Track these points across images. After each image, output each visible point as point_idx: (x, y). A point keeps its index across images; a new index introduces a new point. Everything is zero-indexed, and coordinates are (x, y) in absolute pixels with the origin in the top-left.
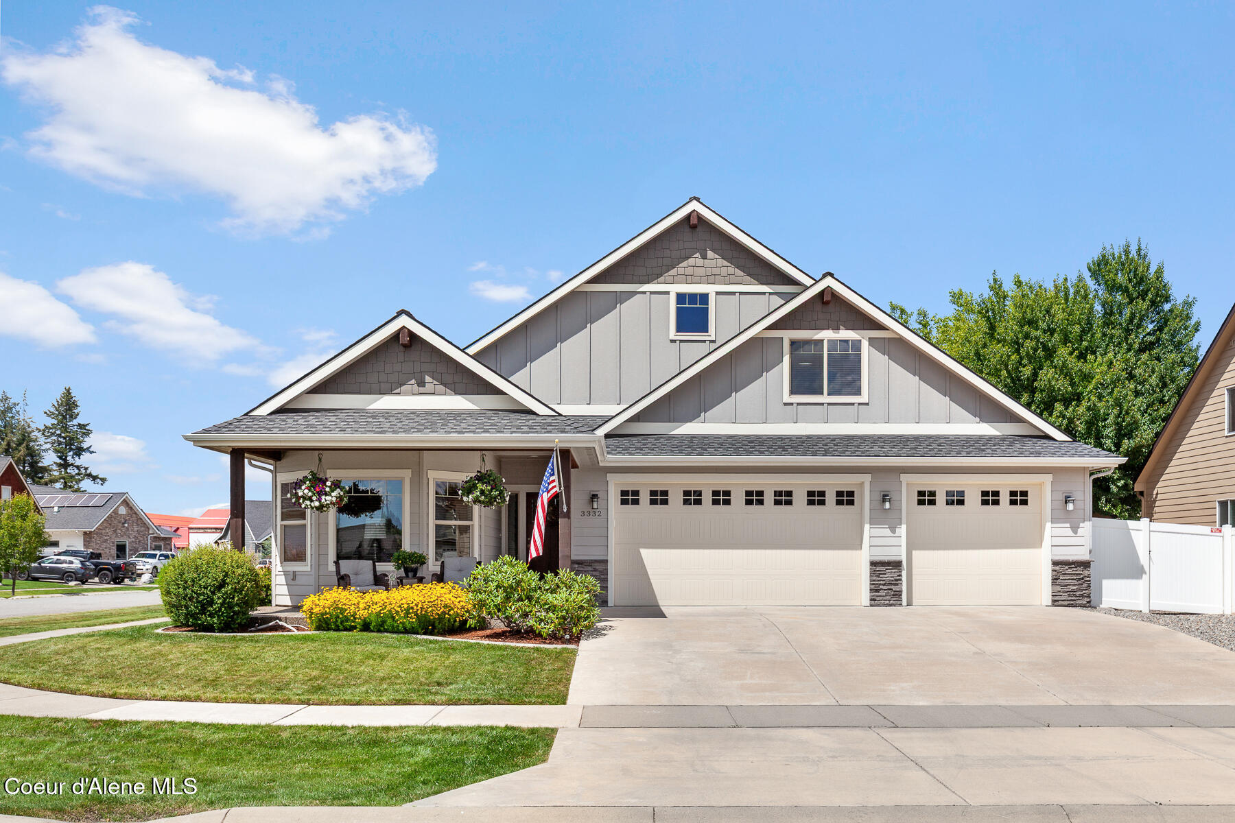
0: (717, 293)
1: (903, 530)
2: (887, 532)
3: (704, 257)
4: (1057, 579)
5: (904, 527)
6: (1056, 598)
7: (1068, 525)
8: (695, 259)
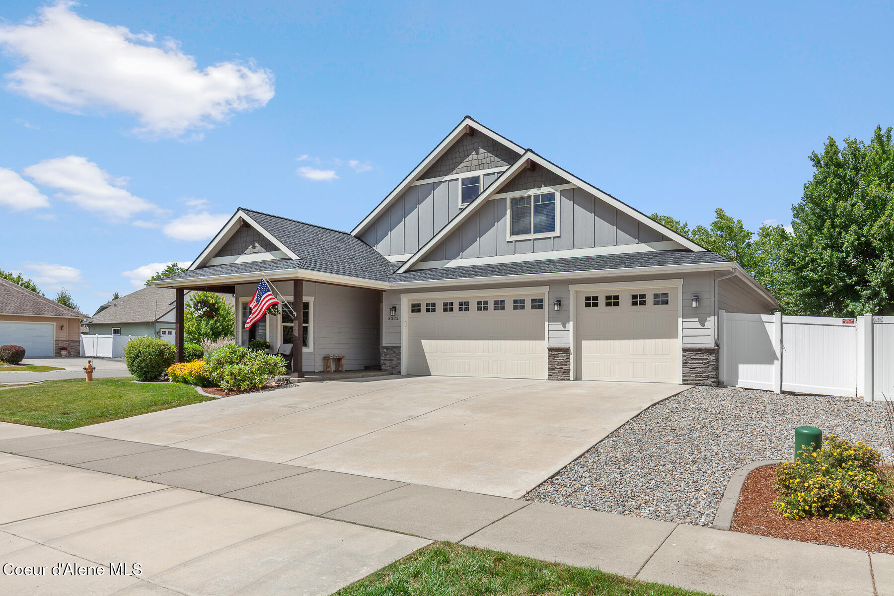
0: (485, 175)
1: (570, 326)
2: (560, 327)
3: (478, 153)
4: (687, 363)
5: (571, 323)
6: (686, 378)
7: (697, 319)
8: (473, 156)
